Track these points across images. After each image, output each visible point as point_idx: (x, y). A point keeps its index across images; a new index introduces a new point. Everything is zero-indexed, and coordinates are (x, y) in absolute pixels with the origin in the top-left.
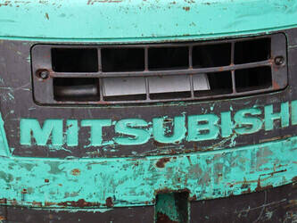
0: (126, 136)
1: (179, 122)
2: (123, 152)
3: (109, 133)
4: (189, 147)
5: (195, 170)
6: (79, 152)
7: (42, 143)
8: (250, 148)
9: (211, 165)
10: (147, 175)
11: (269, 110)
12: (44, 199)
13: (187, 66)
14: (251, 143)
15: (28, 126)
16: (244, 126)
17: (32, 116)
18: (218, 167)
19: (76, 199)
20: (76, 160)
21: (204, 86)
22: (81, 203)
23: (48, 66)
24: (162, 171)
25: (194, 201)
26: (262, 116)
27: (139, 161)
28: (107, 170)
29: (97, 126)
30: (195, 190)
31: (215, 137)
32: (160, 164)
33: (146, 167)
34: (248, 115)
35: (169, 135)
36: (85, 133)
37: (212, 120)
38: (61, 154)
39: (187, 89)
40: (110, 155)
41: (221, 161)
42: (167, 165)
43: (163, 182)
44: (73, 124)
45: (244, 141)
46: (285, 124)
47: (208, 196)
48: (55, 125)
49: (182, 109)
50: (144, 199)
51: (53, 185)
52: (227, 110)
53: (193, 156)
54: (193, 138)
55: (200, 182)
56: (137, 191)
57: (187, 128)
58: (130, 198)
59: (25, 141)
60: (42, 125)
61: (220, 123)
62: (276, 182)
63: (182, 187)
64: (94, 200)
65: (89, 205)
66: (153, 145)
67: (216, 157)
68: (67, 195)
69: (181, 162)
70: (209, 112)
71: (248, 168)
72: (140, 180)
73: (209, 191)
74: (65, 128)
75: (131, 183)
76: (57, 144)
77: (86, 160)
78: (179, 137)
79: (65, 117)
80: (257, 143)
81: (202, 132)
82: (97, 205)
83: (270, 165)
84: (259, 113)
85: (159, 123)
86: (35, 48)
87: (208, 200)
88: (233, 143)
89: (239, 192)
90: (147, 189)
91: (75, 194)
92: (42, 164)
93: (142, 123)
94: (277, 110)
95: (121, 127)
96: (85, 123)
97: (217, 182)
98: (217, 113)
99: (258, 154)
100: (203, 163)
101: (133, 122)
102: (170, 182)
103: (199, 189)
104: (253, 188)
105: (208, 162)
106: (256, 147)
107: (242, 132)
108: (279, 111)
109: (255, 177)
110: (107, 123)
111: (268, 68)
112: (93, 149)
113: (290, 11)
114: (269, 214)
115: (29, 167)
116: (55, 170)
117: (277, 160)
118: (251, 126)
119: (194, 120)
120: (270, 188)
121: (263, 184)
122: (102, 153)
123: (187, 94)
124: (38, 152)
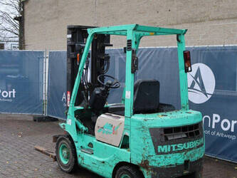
1: (188, 144)
2: (179, 152)
3: (176, 147)
5: (191, 155)
6: (171, 152)
7: (163, 151)
11: (200, 140)
12: (163, 165)
15: (160, 147)
17: (160, 145)
18: (194, 154)
19: (170, 164)
23: (163, 133)
25: (190, 162)
26: (199, 142)
28: (176, 156)
29: (174, 146)
31: (193, 147)
33: (183, 155)
34: (197, 141)
35: (187, 147)
36: (171, 148)
37: (193, 143)
38: (167, 153)
40: (176, 153)
42: (186, 154)
43: (186, 158)
44: (169, 146)
45: (198, 147)
48: (165, 147)
49: (188, 141)
51: (165, 161)
52: (195, 140)
53: (190, 152)
55: (191, 158)
59: (159, 151)
60: (163, 147)
64: (173, 164)
66: (184, 150)
67: (194, 151)
71: (198, 154)
75: (180, 159)
76: (166, 151)
77: (172, 154)
79: (167, 144)
81: (191, 146)
85: (185, 144)
87: (193, 162)
89: (197, 159)
90: (183, 160)
92: (163, 156)
93: (182, 144)
96: (172, 146)
97: (194, 157)
99: (199, 150)
101: (180, 144)
107: (197, 145)
110: (176, 145)
115: (160, 157)
116: (165, 157)
119: (190, 143)
120: (200, 158)
124: (162, 153)
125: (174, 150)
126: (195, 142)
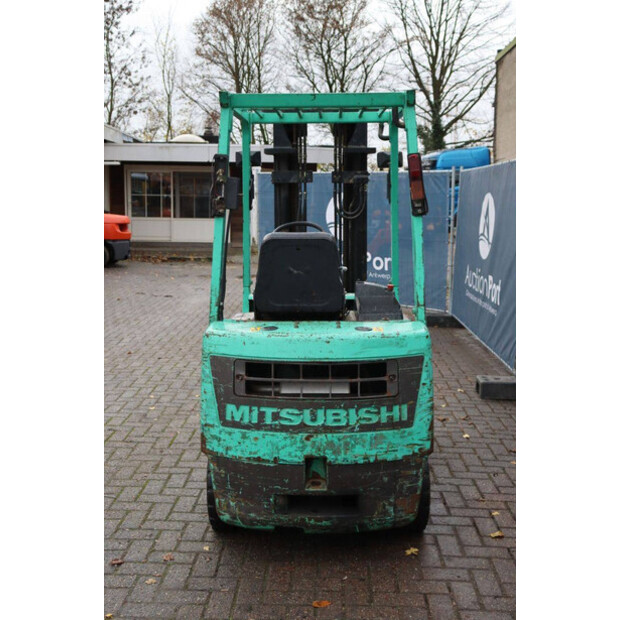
0: (286, 419)
1: (320, 413)
2: (284, 429)
3: (276, 416)
4: (326, 429)
5: (330, 444)
6: (259, 426)
7: (237, 419)
8: (369, 434)
9: (342, 442)
10: (299, 445)
11: (383, 409)
12: (238, 454)
13: (327, 377)
14: (370, 430)
15: (230, 408)
16: (364, 419)
17: (232, 402)
18: (347, 444)
19: (256, 456)
20: (256, 432)
22: (259, 459)
23: (243, 373)
24: (309, 443)
25: (330, 464)
26: (378, 413)
27: (295, 436)
28: (274, 440)
29: (269, 411)
30: (331, 457)
31: (344, 424)
32: (307, 439)
33: (298, 440)
34: (368, 412)
35: (314, 419)
36: (262, 415)
37: (343, 413)
38: (248, 427)
39: (328, 392)
40: (276, 430)
41: (348, 440)
42: (312, 439)
43: (309, 451)
44: (255, 409)
45: (364, 428)
47: (340, 461)
48: (245, 409)
49: (323, 404)
50: (296, 460)
51: (243, 446)
52: (353, 407)
53: (329, 435)
54: (330, 423)
55: (334, 453)
56: (293, 454)
57: (327, 417)
58: (288, 459)
60: (238, 409)
61: (348, 415)
62: (390, 457)
63: (322, 454)
64: (267, 457)
65: (263, 460)
66: (302, 427)
67: (344, 437)
68: (251, 453)
69: (321, 439)
70: (340, 408)
71: (368, 447)
72: (294, 447)
73: (340, 459)
74: (251, 411)
75: (288, 449)
76: (246, 421)
77: (262, 432)
78: (320, 422)
79: (251, 404)
80: (375, 430)
81: (335, 421)
82: (268, 461)
83: (384, 446)
84: (376, 410)
85: (307, 412)
86: (236, 361)
87: (340, 465)
88: (357, 429)
89: (362, 461)
90: (299, 453)
91: (255, 453)
92: (237, 432)
93: (296, 412)
94: (390, 409)
95: (284, 413)
96: (262, 409)
97: (345, 453)
99: (375, 438)
100: (336, 440)
101: (290, 411)
102: (314, 450)
103: (333, 457)
104: (372, 460)
105: (339, 440)
106: (374, 433)
107: (364, 422)
108: (392, 411)
109: (374, 452)
110: (275, 410)
111: (384, 383)
112: (266, 425)
113: (402, 346)
114: (386, 479)
115: (230, 434)
116: (244, 437)
117: (390, 443)
118: (370, 419)
119: (330, 412)
120: (385, 461)
121: (380, 458)
122: (272, 428)
123: (327, 395)
125: (268, 420)
126: (352, 412)
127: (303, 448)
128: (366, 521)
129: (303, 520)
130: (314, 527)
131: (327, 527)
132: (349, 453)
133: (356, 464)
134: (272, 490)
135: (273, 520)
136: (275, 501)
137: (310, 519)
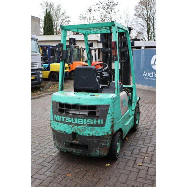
0: (67, 120)
1: (76, 119)
2: (67, 123)
3: (65, 119)
4: (78, 125)
5: (79, 129)
6: (61, 122)
7: (56, 119)
8: (90, 127)
9: (82, 129)
10: (70, 128)
11: (95, 120)
12: (57, 129)
13: (79, 109)
14: (90, 126)
15: (55, 116)
16: (89, 123)
17: (56, 114)
18: (83, 129)
19: (60, 130)
20: (60, 123)
21: (86, 114)
23: (58, 106)
25: (79, 135)
26: (93, 121)
27: (69, 125)
28: (65, 126)
29: (63, 118)
30: (79, 133)
31: (82, 123)
32: (73, 127)
33: (70, 127)
34: (90, 121)
35: (74, 121)
36: (62, 118)
37: (82, 120)
40: (65, 123)
41: (84, 128)
42: (74, 127)
43: (73, 130)
44: (60, 116)
45: (89, 125)
46: (99, 123)
47: (81, 134)
50: (70, 133)
51: (58, 127)
52: (85, 119)
53: (78, 126)
54: (78, 123)
55: (80, 132)
57: (78, 121)
58: (68, 132)
60: (57, 116)
61: (84, 121)
62: (97, 135)
63: (76, 132)
65: (62, 132)
66: (71, 123)
67: (82, 127)
69: (76, 127)
70: (81, 119)
71: (90, 131)
72: (69, 129)
73: (82, 134)
74: (59, 117)
75: (68, 129)
76: (58, 120)
77: (62, 124)
78: (76, 122)
79: (59, 115)
80: (92, 126)
81: (80, 122)
82: (63, 132)
83: (95, 131)
84: (92, 120)
85: (72, 119)
86: (57, 103)
87: (82, 136)
88: (86, 125)
89: (88, 135)
90: (70, 131)
93: (70, 119)
94: (97, 120)
95: (67, 119)
96: (62, 117)
97: (83, 132)
98: (83, 119)
99: (92, 129)
100: (80, 128)
101: (68, 118)
104: (91, 135)
105: (81, 128)
106: (92, 127)
107: (88, 124)
108: (97, 121)
109: (91, 133)
110: (65, 117)
111: (96, 112)
112: (62, 122)
113: (102, 101)
114: (96, 142)
115: (55, 123)
116: (58, 124)
117: (97, 131)
118: (90, 123)
119: (79, 119)
120: (95, 136)
121: (93, 135)
122: (64, 123)
123: (78, 114)
124: (56, 121)
125: (63, 120)
126: (85, 120)
127: (71, 129)
128: (90, 154)
129: (72, 150)
130: (75, 153)
131: (79, 154)
132: (84, 132)
133: (86, 136)
134: (64, 141)
135: (65, 149)
136: (65, 144)
137: (74, 150)
